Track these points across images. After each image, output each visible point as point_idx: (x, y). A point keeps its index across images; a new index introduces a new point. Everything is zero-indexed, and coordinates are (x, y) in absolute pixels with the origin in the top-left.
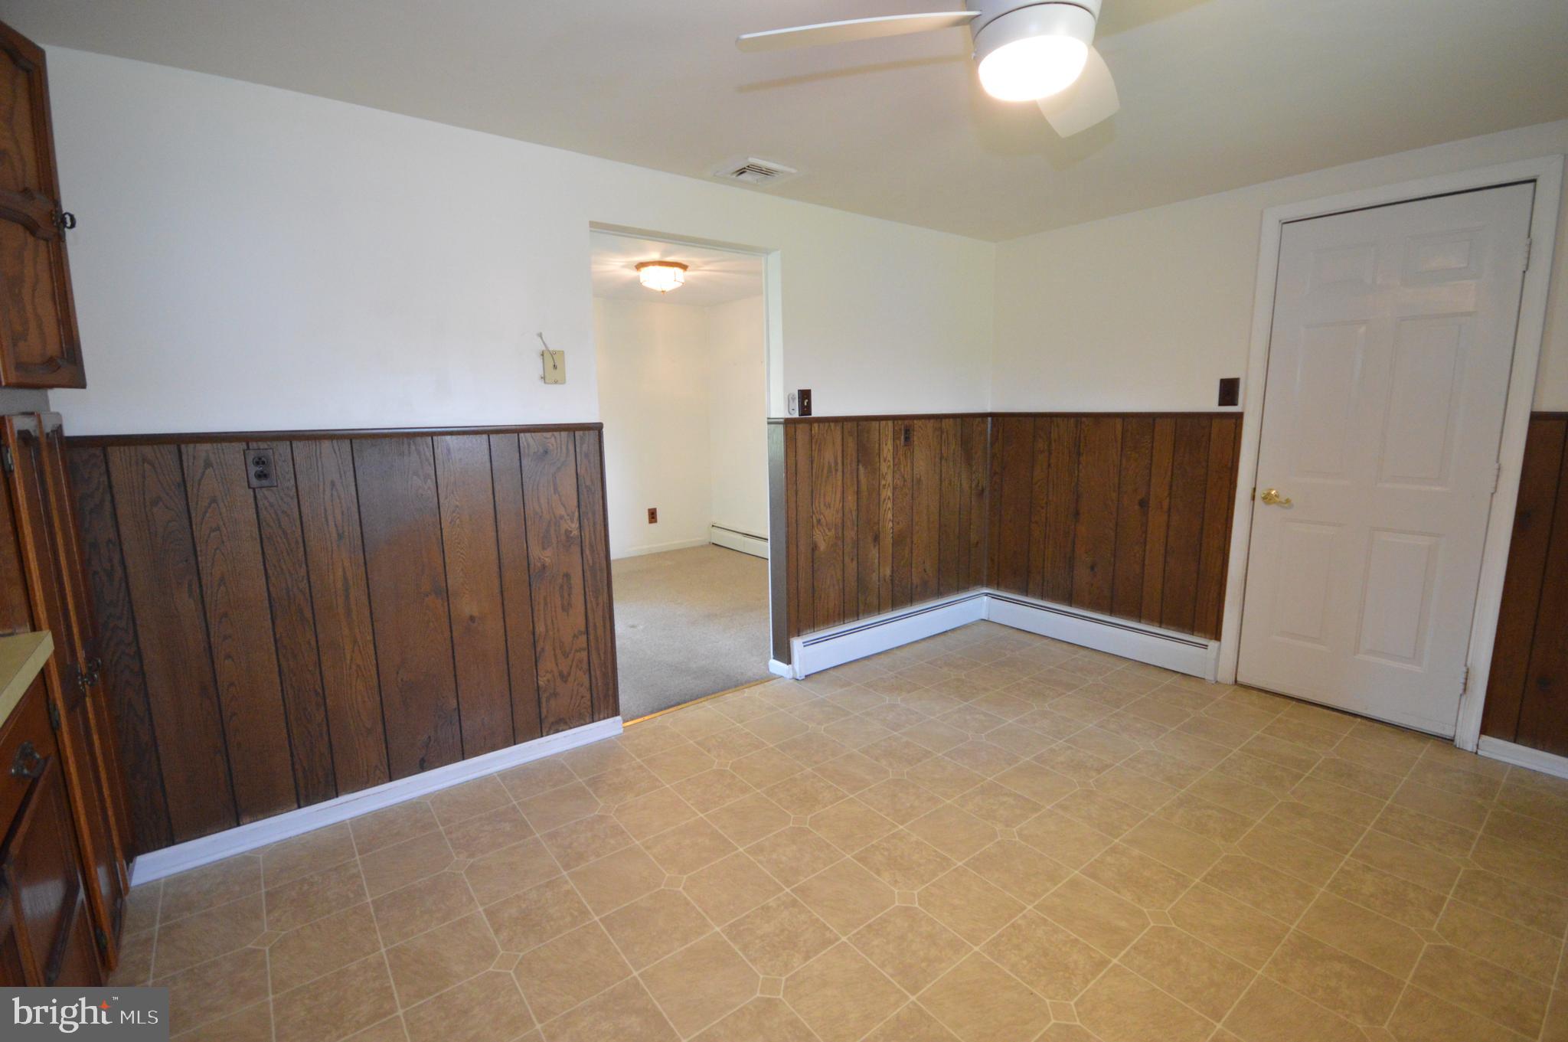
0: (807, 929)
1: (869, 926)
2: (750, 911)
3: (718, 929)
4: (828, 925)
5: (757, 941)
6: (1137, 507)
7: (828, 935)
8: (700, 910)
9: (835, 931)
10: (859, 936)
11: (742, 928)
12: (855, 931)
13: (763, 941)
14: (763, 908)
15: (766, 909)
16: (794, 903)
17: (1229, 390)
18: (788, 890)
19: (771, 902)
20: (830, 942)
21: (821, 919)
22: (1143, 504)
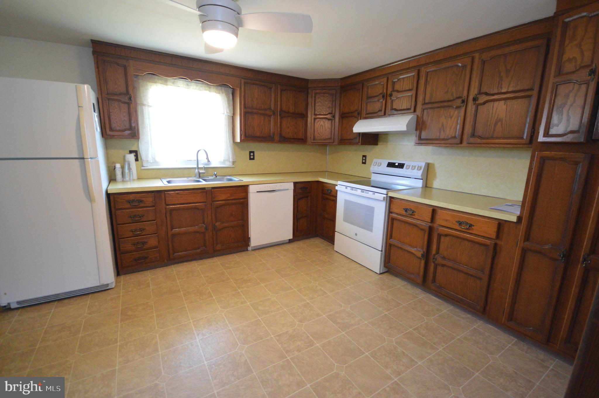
0: (285, 341)
1: (262, 339)
2: (305, 350)
3: (318, 345)
4: (276, 342)
5: (303, 339)
7: (277, 338)
8: (325, 353)
9: (275, 339)
10: (267, 336)
11: (309, 344)
12: (268, 338)
13: (301, 339)
14: (300, 351)
15: (299, 351)
16: (287, 352)
18: (288, 358)
19: (296, 353)
20: (278, 336)
21: (278, 344)
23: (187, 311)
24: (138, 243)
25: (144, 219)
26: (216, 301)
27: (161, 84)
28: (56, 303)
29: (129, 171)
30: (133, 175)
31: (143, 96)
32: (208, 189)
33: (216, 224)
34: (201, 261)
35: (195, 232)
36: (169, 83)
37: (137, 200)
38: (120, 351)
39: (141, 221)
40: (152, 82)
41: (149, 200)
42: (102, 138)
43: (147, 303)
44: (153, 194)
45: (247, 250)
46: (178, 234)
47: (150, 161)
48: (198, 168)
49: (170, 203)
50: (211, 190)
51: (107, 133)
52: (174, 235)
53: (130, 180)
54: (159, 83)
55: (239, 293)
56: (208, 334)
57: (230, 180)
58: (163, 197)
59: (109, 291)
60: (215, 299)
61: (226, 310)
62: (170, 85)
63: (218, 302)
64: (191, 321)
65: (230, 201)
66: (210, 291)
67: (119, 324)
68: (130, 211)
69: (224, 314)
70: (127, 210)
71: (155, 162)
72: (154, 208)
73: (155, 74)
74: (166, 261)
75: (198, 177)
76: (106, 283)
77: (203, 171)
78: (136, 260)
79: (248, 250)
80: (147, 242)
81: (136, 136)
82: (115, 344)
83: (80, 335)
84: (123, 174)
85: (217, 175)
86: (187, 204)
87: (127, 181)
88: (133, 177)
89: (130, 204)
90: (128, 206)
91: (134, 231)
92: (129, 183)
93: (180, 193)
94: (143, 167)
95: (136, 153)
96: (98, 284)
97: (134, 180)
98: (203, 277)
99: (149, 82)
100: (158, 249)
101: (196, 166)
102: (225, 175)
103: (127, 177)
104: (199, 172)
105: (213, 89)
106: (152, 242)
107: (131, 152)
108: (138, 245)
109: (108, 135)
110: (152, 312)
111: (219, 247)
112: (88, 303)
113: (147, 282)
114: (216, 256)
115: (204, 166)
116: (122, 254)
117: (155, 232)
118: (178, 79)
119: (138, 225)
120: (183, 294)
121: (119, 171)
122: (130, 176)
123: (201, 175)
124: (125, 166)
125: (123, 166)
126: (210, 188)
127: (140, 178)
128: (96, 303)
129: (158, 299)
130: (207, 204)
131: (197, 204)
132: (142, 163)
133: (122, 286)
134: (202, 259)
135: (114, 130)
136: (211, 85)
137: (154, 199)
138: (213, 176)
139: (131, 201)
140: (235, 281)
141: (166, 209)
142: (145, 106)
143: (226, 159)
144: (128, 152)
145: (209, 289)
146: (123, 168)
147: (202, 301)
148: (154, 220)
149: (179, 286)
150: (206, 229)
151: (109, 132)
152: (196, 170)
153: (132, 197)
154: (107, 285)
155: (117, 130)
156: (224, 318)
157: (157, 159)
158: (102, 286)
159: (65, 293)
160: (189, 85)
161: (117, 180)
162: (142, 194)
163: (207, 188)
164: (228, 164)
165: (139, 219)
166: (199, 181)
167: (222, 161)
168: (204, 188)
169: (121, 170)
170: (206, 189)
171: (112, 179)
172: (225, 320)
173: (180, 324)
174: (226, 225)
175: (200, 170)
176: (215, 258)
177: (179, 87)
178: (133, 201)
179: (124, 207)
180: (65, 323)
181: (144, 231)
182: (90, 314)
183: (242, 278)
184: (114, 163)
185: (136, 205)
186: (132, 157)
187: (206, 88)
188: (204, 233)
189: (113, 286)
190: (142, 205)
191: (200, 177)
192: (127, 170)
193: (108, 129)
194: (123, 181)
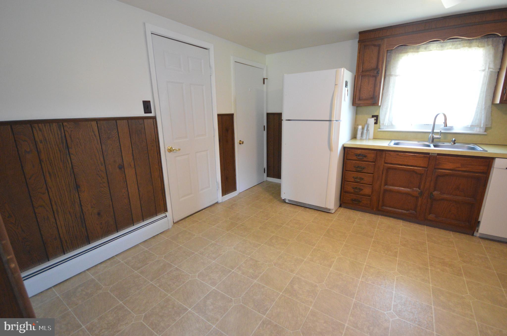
6: (118, 170)
17: (147, 106)
22: (121, 167)
23: (367, 254)
24: (356, 188)
25: (365, 171)
26: (397, 262)
27: (412, 52)
28: (303, 208)
29: (367, 132)
30: (369, 134)
31: (392, 68)
32: (433, 155)
33: (433, 193)
34: (409, 223)
35: (407, 194)
36: (421, 49)
37: (362, 155)
38: (312, 252)
39: (362, 171)
40: (404, 53)
41: (371, 156)
42: (352, 107)
43: (345, 233)
44: (376, 152)
45: (473, 235)
46: (391, 191)
47: (385, 124)
48: (433, 132)
49: (388, 162)
50: (437, 157)
51: (356, 103)
52: (386, 191)
53: (366, 139)
54: (410, 52)
55: (427, 269)
56: (372, 282)
57: (473, 149)
58: (384, 156)
59: (330, 214)
60: (397, 260)
61: (401, 275)
62: (422, 51)
63: (398, 264)
64: (365, 264)
65: (460, 173)
66: (398, 251)
67: (322, 237)
68: (356, 163)
69: (397, 277)
70: (354, 161)
71: (392, 125)
72: (374, 163)
73: (406, 44)
74: (375, 210)
75: (431, 141)
76: (328, 208)
77: (439, 136)
78: (353, 200)
79: (475, 234)
80: (363, 190)
81: (376, 103)
82: (313, 247)
83: (302, 231)
84: (362, 134)
85: (455, 142)
86: (405, 165)
87: (363, 140)
88: (369, 136)
89: (357, 157)
90: (355, 158)
91: (355, 178)
92: (365, 141)
93: (400, 155)
94: (380, 129)
95: (376, 118)
96: (324, 207)
97: (370, 139)
98: (400, 237)
99: (401, 53)
100: (370, 198)
101: (430, 131)
102: (469, 143)
103: (364, 137)
104: (433, 136)
105: (475, 43)
106: (367, 190)
107: (373, 116)
108: (356, 189)
109: (356, 104)
110: (344, 241)
111: (431, 217)
112: (316, 215)
113: (354, 219)
114: (427, 225)
115: (441, 131)
116: (344, 192)
117: (370, 183)
118: (427, 43)
119: (359, 175)
120: (373, 241)
121: (360, 131)
122: (367, 136)
123: (435, 140)
124: (365, 128)
125: (363, 128)
126: (435, 154)
127: (375, 138)
128: (319, 218)
129: (353, 234)
130: (427, 170)
131: (415, 168)
132: (380, 126)
133: (338, 214)
134: (410, 222)
135: (361, 100)
136: (471, 40)
137: (375, 156)
138: (450, 142)
139: (358, 154)
140: (431, 257)
141: (384, 165)
142: (392, 76)
143: (477, 124)
144: (371, 116)
145: (399, 249)
146: (363, 129)
147: (385, 255)
148: (373, 174)
149: (375, 234)
150: (421, 194)
151: (357, 102)
152: (431, 135)
153: (359, 152)
154: (330, 210)
155: (363, 99)
156: (394, 280)
157: (393, 123)
158: (326, 209)
159: (309, 204)
160: (443, 46)
161: (357, 138)
162: (367, 151)
163: (432, 153)
164: (476, 130)
165: (361, 170)
166: (429, 146)
167: (469, 126)
168: (428, 154)
169: (361, 130)
170: (430, 154)
171: (354, 137)
172: (394, 282)
173: (356, 261)
174: (448, 197)
175: (434, 135)
176: (425, 226)
177: (431, 50)
178: (359, 155)
179: (352, 158)
180: (300, 221)
181: (362, 180)
182: (313, 222)
183: (443, 259)
184: (358, 125)
185: (361, 159)
186: (372, 121)
187: (465, 45)
188: (417, 198)
189: (333, 212)
190: (365, 159)
191: (433, 142)
192: (365, 131)
193: (357, 99)
194: (361, 139)
